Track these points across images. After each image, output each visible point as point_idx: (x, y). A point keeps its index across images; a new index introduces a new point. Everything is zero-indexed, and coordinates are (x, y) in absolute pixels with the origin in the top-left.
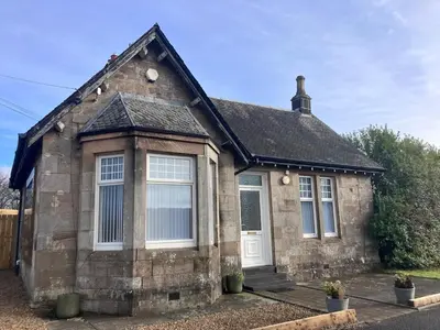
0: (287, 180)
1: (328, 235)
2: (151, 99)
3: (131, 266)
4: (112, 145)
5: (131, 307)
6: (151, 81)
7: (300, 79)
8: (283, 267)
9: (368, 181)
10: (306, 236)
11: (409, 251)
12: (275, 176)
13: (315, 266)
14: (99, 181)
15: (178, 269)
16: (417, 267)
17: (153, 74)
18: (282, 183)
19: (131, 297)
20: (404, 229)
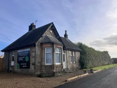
0: (69, 52)
1: (74, 62)
2: (51, 36)
3: (54, 68)
4: (49, 46)
5: (54, 75)
6: (51, 33)
7: (66, 31)
8: (69, 69)
9: (79, 53)
10: (71, 63)
11: (86, 65)
12: (67, 51)
13: (73, 68)
14: (46, 52)
15: (60, 68)
16: (87, 68)
17: (51, 32)
18: (68, 53)
19: (54, 73)
20: (85, 61)
